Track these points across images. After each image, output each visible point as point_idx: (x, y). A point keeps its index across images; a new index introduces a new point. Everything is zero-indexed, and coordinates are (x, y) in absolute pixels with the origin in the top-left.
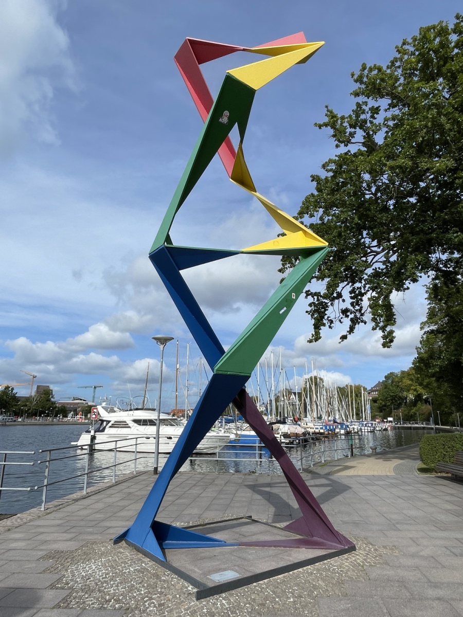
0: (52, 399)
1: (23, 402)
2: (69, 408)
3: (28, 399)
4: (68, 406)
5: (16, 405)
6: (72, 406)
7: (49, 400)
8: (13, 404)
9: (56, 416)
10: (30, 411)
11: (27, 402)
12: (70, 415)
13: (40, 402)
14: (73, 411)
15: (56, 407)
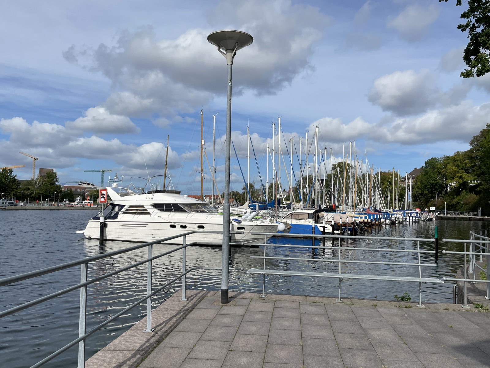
0: (57, 183)
1: (25, 185)
2: (76, 192)
3: (29, 183)
4: (76, 190)
5: (17, 189)
6: (79, 191)
7: (53, 184)
8: (14, 187)
9: (62, 201)
10: (33, 195)
11: (29, 185)
12: (77, 200)
13: (44, 185)
14: (81, 196)
15: (61, 191)
